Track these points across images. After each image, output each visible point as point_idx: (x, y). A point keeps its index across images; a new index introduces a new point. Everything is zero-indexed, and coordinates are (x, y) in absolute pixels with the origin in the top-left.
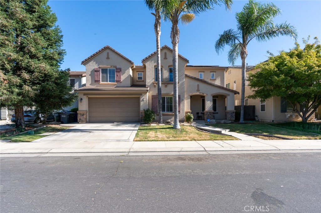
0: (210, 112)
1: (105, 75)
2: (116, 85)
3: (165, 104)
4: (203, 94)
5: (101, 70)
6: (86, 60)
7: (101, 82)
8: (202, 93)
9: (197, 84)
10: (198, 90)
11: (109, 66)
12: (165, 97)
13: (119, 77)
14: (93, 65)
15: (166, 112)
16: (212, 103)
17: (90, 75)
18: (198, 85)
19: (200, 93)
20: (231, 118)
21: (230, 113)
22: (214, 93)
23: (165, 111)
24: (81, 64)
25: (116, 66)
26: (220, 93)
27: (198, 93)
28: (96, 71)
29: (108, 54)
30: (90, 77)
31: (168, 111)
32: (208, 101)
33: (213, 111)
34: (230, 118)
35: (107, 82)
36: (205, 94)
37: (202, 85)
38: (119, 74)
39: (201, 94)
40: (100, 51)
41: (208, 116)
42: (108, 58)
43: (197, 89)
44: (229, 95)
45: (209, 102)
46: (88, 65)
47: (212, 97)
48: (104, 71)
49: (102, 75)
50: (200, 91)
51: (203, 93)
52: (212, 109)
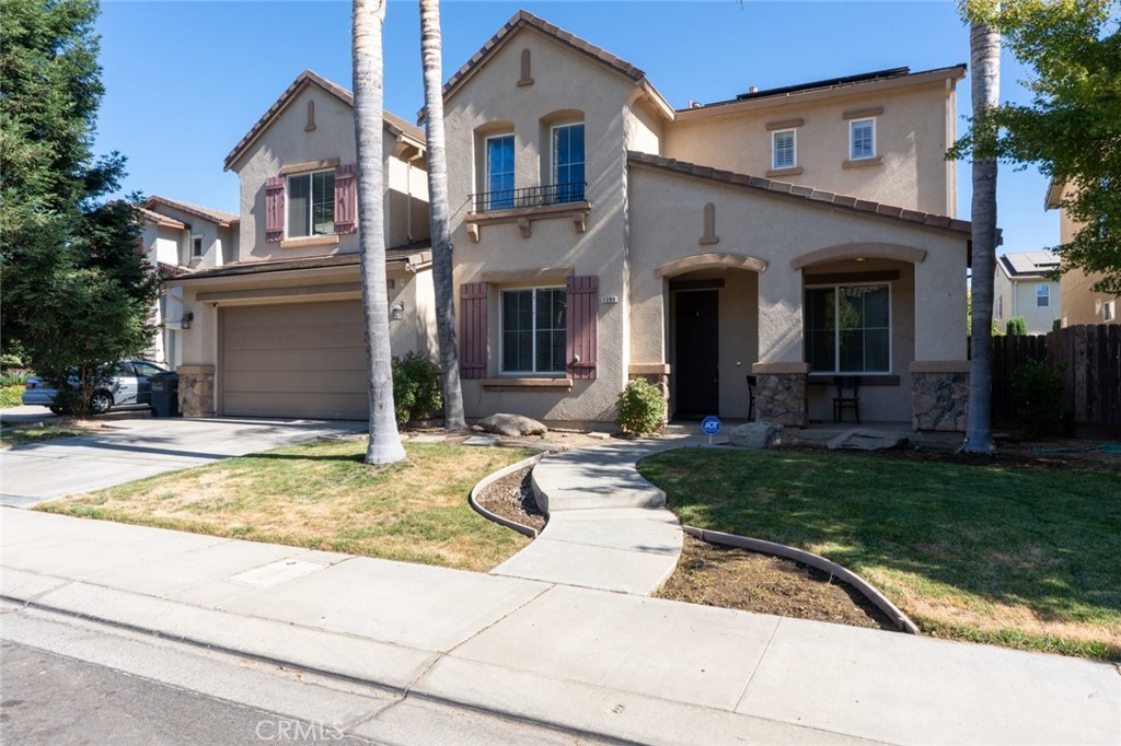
1: (302, 201)
2: (334, 245)
3: (531, 328)
4: (743, 258)
5: (286, 186)
6: (238, 150)
7: (287, 239)
8: (735, 256)
9: (703, 205)
10: (709, 240)
11: (314, 164)
12: (529, 294)
13: (346, 207)
14: (264, 167)
15: (534, 372)
16: (800, 314)
17: (252, 212)
18: (710, 210)
19: (722, 256)
20: (939, 418)
21: (934, 378)
22: (812, 249)
23: (531, 370)
24: (225, 169)
25: (339, 160)
26: (853, 245)
27: (709, 259)
28: (271, 191)
29: (311, 105)
30: (252, 217)
31: (544, 366)
32: (773, 301)
33: (804, 368)
34: (935, 413)
35: (308, 234)
36: (751, 263)
37: (732, 207)
38: (347, 192)
39: (726, 260)
40: (281, 103)
41: (772, 400)
42: (311, 127)
43: (702, 235)
44: (924, 256)
45: (779, 306)
46: (247, 167)
47: (799, 276)
48: (298, 186)
49: (291, 205)
50: (722, 247)
51: (744, 251)
52: (799, 356)
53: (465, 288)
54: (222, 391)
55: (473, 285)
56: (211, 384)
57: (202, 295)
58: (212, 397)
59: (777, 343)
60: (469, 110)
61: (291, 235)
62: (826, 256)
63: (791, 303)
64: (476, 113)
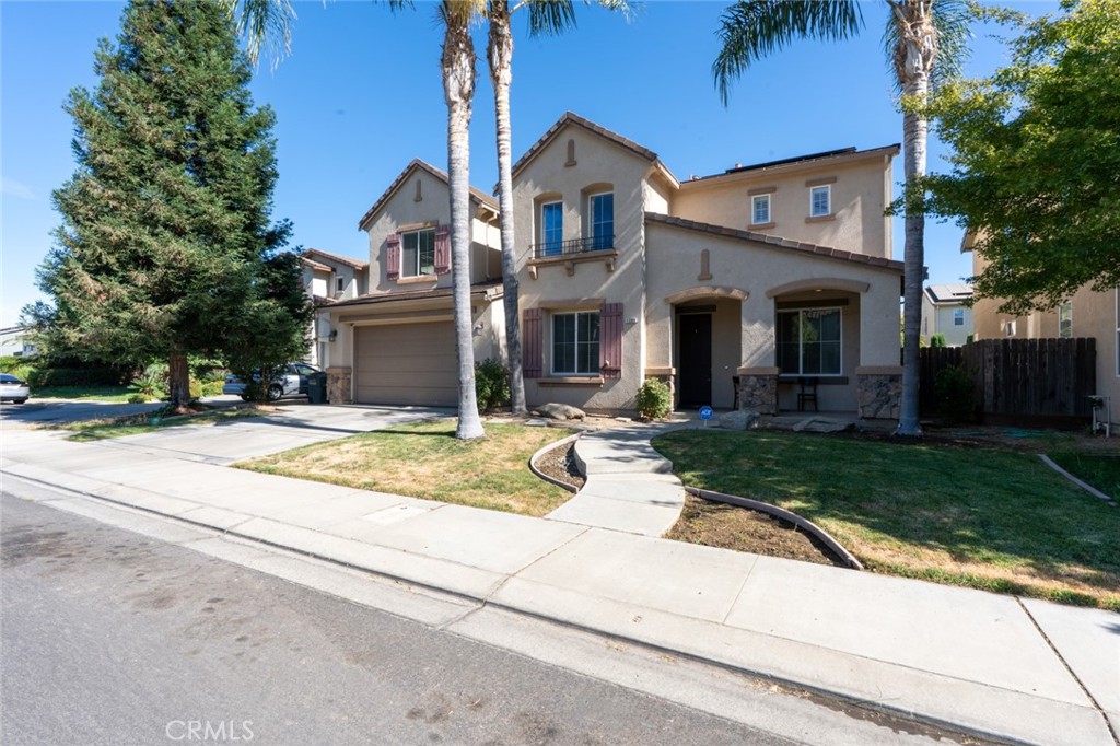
0: (758, 377)
1: (412, 251)
2: (434, 282)
3: (574, 341)
4: (730, 290)
5: (401, 241)
6: (368, 215)
7: (402, 278)
8: (723, 288)
9: (701, 251)
10: (705, 276)
11: (421, 225)
12: (573, 316)
13: (443, 255)
14: (386, 228)
15: (576, 373)
16: (773, 330)
17: (378, 259)
18: (706, 255)
19: (715, 288)
20: (878, 409)
21: (874, 380)
22: (782, 282)
23: (574, 371)
24: (360, 229)
25: (438, 222)
26: (814, 280)
27: (704, 291)
28: (391, 244)
29: (419, 183)
30: (378, 263)
31: (583, 369)
32: (752, 322)
33: (776, 371)
34: (875, 405)
35: (416, 274)
36: (736, 293)
37: (721, 251)
38: (443, 244)
39: (717, 292)
40: (398, 182)
41: (752, 395)
42: (419, 199)
43: (699, 272)
44: (868, 287)
45: (757, 325)
46: (375, 227)
47: (772, 303)
48: (410, 240)
49: (404, 254)
50: (714, 282)
51: (730, 285)
52: (772, 362)
53: (527, 312)
54: (356, 386)
55: (532, 310)
56: (349, 380)
57: (343, 318)
58: (349, 390)
59: (755, 352)
60: (530, 184)
61: (404, 275)
62: (792, 288)
63: (766, 323)
64: (535, 187)
